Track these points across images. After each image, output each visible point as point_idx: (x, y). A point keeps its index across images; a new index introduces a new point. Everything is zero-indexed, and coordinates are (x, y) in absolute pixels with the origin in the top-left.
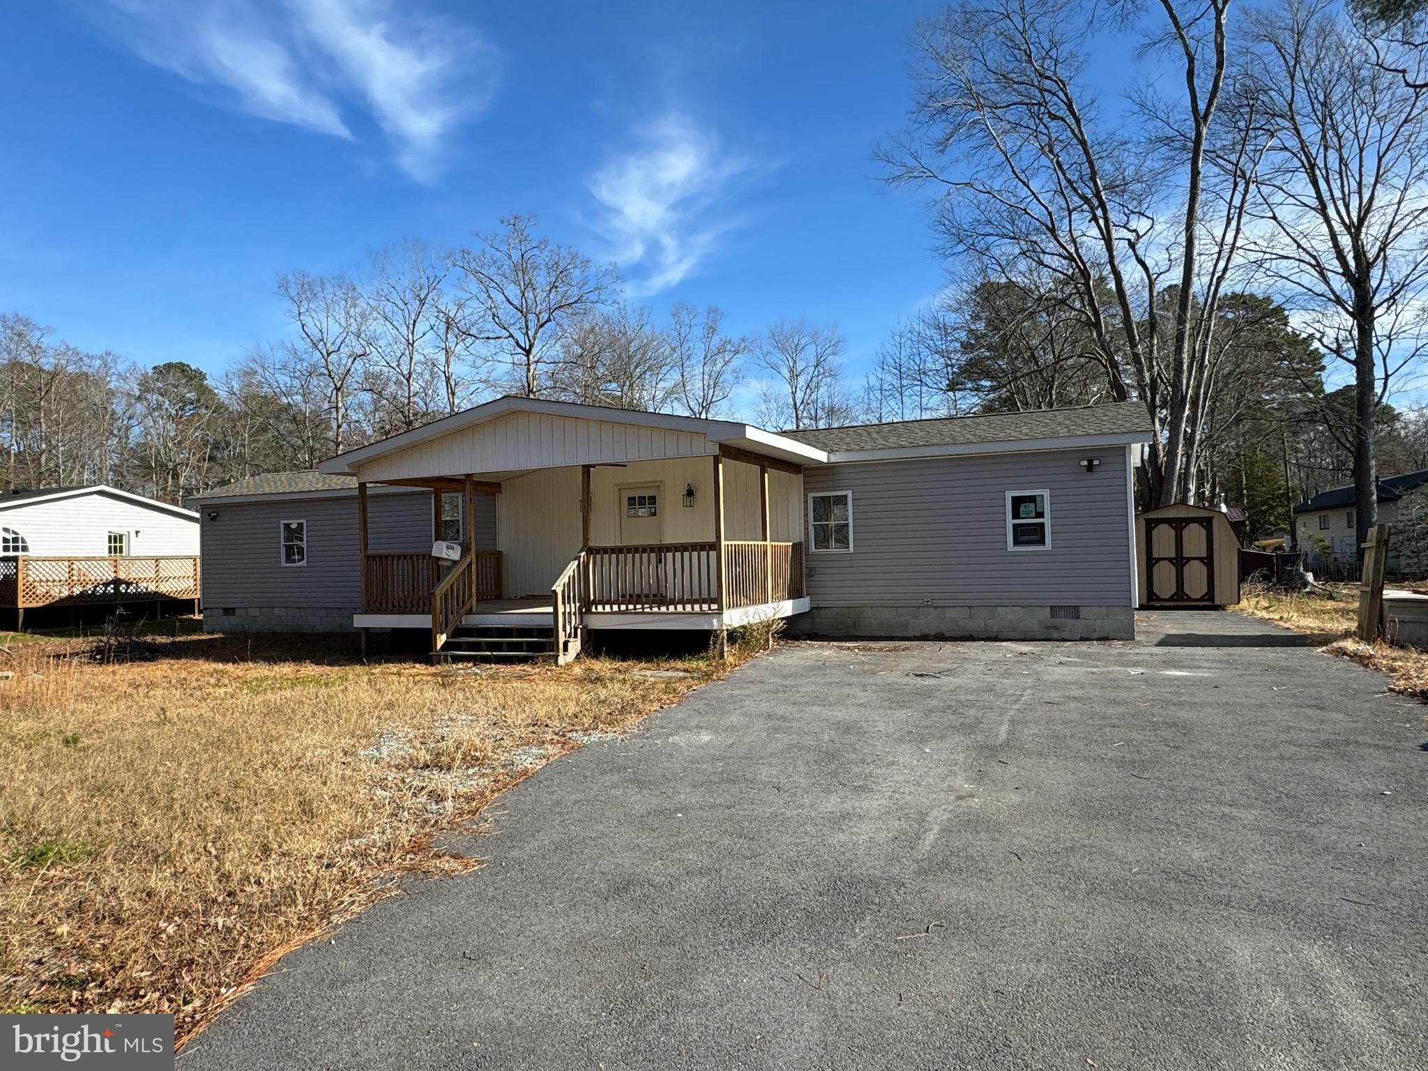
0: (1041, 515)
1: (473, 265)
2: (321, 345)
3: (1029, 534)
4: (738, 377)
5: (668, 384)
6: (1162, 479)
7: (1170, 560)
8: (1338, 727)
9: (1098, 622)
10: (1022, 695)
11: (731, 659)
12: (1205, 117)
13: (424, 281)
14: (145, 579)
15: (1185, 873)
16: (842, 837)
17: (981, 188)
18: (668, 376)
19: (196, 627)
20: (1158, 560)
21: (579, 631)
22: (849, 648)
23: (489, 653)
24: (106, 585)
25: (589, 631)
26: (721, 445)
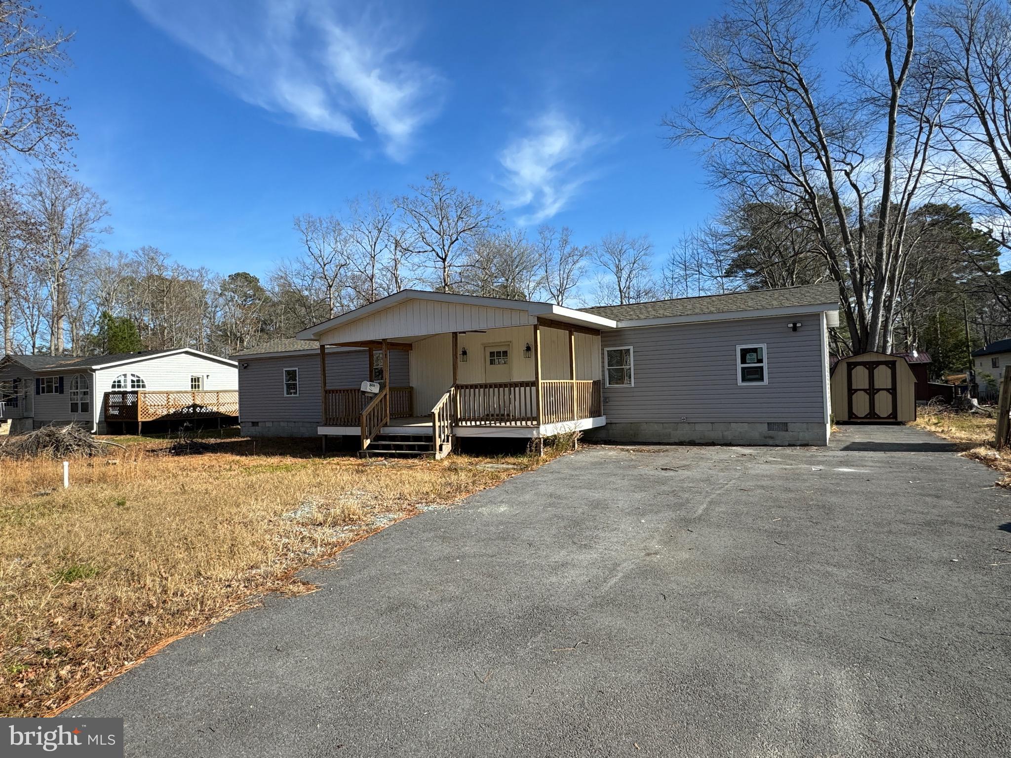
0: (761, 361)
1: (410, 206)
2: (320, 260)
3: (753, 374)
4: (583, 272)
5: (537, 278)
6: (867, 333)
7: (865, 390)
8: (944, 511)
9: (801, 434)
10: (727, 484)
11: (545, 457)
12: (899, 83)
13: (380, 218)
14: (210, 404)
15: (775, 613)
16: (554, 579)
17: (738, 141)
18: (537, 272)
19: (237, 433)
20: (856, 390)
21: (450, 438)
22: (627, 450)
23: (394, 451)
24: (188, 407)
25: (458, 438)
26: (539, 318)
